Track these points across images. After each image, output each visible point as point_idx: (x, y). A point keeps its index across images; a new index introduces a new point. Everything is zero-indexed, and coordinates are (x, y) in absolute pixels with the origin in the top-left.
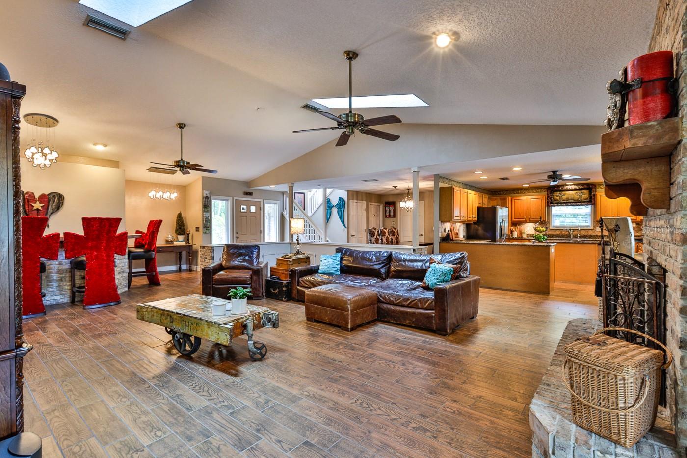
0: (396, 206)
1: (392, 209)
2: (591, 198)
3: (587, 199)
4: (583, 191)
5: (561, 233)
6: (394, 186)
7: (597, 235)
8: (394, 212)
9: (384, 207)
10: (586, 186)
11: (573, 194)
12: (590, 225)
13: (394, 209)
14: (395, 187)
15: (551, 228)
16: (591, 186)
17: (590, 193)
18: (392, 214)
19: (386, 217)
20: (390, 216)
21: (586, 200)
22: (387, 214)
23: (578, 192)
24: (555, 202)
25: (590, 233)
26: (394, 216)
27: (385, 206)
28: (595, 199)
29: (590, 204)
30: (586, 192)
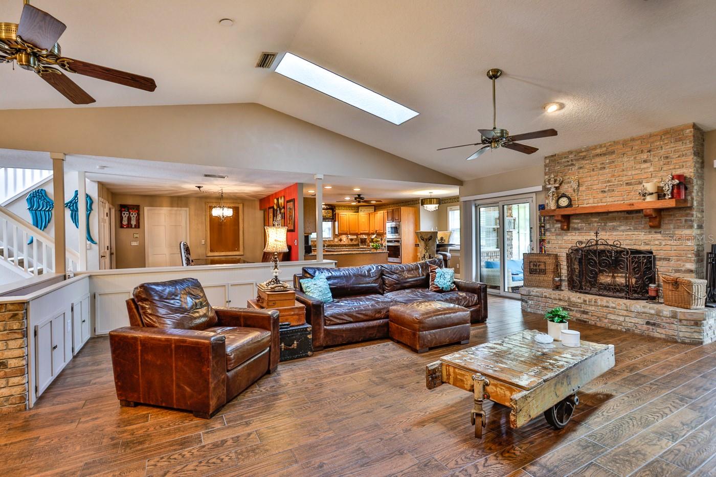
0: (141, 213)
1: (134, 216)
2: (333, 216)
4: (329, 210)
6: (199, 185)
8: (138, 220)
9: (118, 213)
10: (331, 207)
12: (331, 236)
13: (139, 215)
14: (199, 187)
16: (333, 207)
17: (333, 213)
18: (133, 222)
19: (122, 226)
20: (129, 226)
21: (331, 218)
22: (125, 222)
23: (327, 211)
25: (331, 243)
26: (138, 226)
27: (121, 212)
28: (335, 217)
29: (331, 221)
30: (331, 211)
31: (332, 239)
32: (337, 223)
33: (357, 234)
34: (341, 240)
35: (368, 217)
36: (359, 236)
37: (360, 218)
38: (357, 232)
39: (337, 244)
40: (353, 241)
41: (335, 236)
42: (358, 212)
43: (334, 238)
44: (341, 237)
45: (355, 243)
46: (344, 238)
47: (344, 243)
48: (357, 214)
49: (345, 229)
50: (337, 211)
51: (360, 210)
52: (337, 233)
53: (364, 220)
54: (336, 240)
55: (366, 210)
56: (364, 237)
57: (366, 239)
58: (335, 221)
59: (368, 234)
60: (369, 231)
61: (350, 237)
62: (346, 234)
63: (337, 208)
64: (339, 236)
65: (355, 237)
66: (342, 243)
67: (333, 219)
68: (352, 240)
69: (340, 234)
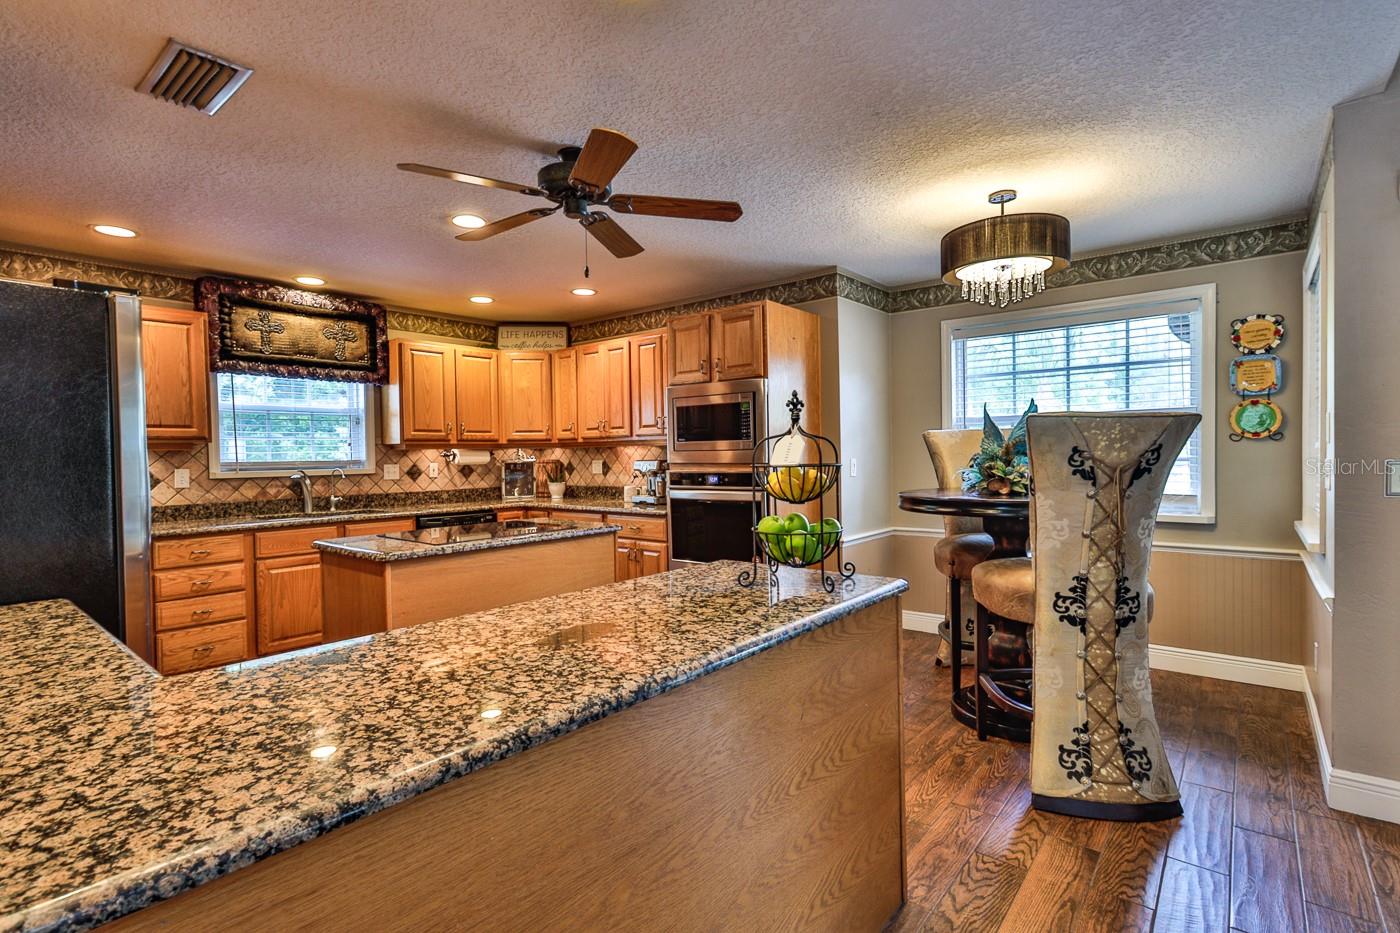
2: (373, 352)
3: (362, 358)
4: (349, 325)
5: (264, 492)
7: (387, 495)
10: (361, 309)
11: (311, 330)
12: (363, 456)
15: (216, 472)
16: (374, 311)
17: (372, 341)
21: (359, 363)
23: (336, 326)
24: (242, 352)
25: (367, 487)
28: (386, 360)
29: (364, 380)
30: (358, 329)
31: (370, 468)
32: (393, 392)
33: (492, 446)
34: (414, 473)
35: (545, 369)
36: (500, 454)
37: (505, 373)
38: (493, 435)
39: (395, 489)
40: (473, 477)
41: (385, 451)
42: (495, 346)
43: (379, 465)
44: (414, 457)
45: (483, 485)
46: (430, 461)
47: (433, 488)
48: (493, 352)
49: (439, 421)
50: (393, 335)
51: (501, 342)
52: (395, 436)
53: (524, 384)
54: (392, 472)
55: (531, 341)
56: (524, 456)
57: (530, 465)
58: (385, 379)
59: (539, 446)
60: (551, 428)
61: (462, 457)
62: (442, 444)
63: (392, 321)
64: (404, 453)
65: (484, 458)
66: (423, 485)
67: (373, 368)
68: (466, 471)
69: (413, 445)
